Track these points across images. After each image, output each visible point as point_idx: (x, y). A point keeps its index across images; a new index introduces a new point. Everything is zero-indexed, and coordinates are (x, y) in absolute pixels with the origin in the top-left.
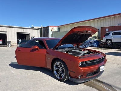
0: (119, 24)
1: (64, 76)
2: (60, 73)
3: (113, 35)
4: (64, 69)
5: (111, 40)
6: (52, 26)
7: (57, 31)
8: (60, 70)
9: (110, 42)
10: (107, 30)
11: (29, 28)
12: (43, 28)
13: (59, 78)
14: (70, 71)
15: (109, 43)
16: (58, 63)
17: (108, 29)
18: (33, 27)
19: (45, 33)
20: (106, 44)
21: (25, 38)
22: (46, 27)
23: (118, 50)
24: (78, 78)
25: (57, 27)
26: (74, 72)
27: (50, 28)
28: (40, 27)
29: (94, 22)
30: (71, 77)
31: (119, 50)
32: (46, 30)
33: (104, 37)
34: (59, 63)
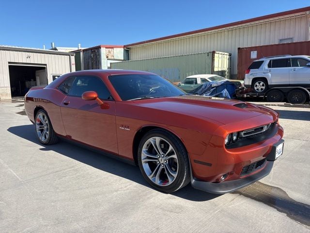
0: (281, 40)
1: (175, 175)
2: (161, 168)
3: (269, 66)
4: (175, 156)
5: (264, 80)
6: (108, 45)
7: (123, 59)
8: (162, 160)
9: (263, 85)
10: (254, 55)
11: (44, 50)
12: (84, 50)
13: (157, 182)
14: (195, 161)
15: (260, 89)
16: (155, 140)
17: (256, 52)
18: (56, 49)
19: (91, 63)
20: (254, 91)
21: (35, 80)
22: (91, 49)
23: (283, 103)
24: (217, 181)
25: (122, 50)
26: (210, 165)
27: (104, 51)
28: (76, 49)
29: (219, 35)
30: (199, 179)
31: (286, 106)
32: (93, 55)
33: (248, 72)
34: (158, 139)
